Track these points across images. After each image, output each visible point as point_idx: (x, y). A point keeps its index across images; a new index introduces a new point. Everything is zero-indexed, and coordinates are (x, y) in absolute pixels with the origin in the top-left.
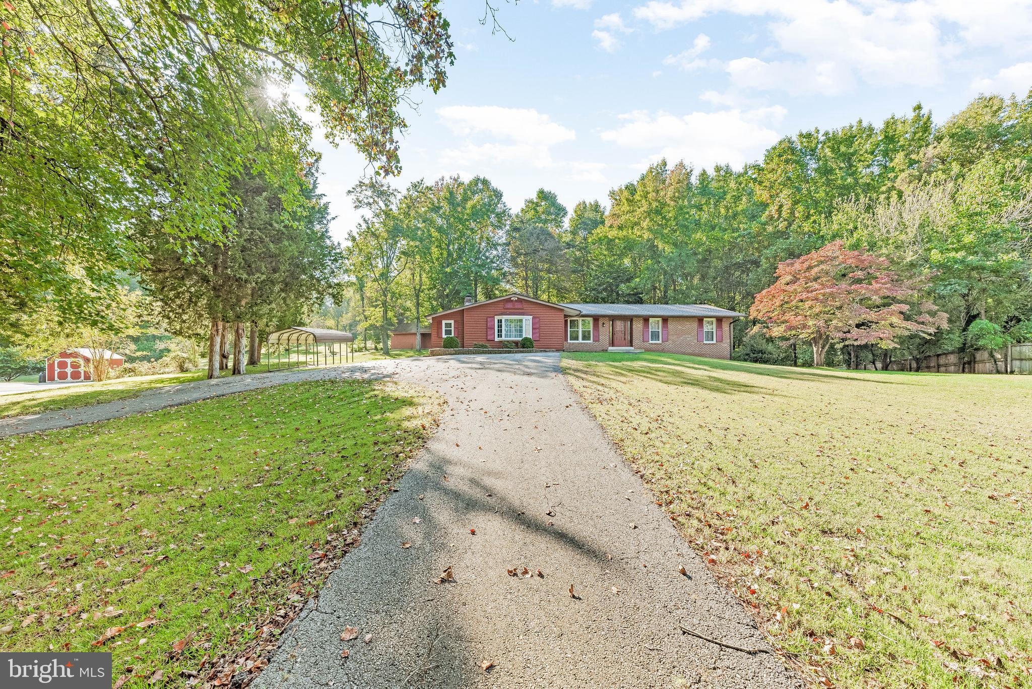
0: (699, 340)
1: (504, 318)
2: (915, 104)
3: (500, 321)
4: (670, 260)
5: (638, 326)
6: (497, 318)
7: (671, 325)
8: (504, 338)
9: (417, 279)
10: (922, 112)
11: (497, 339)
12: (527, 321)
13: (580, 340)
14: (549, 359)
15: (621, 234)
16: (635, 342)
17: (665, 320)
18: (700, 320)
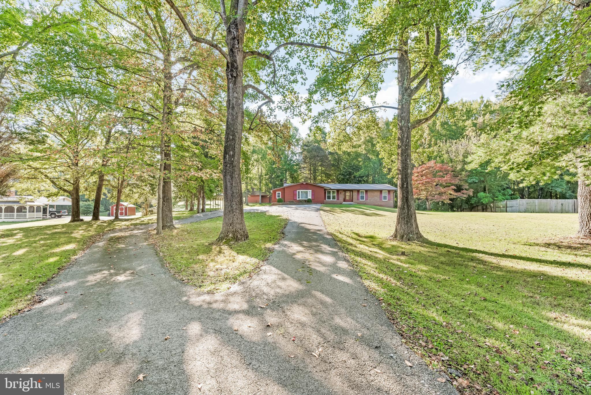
0: (381, 199)
1: (300, 191)
2: (480, 96)
3: (299, 192)
4: (375, 163)
5: (355, 194)
6: (298, 191)
7: (369, 194)
8: (300, 199)
9: (260, 170)
10: (484, 99)
11: (298, 199)
12: (310, 192)
13: (331, 199)
14: (318, 206)
15: (354, 150)
16: (354, 200)
17: (366, 191)
18: (381, 191)
